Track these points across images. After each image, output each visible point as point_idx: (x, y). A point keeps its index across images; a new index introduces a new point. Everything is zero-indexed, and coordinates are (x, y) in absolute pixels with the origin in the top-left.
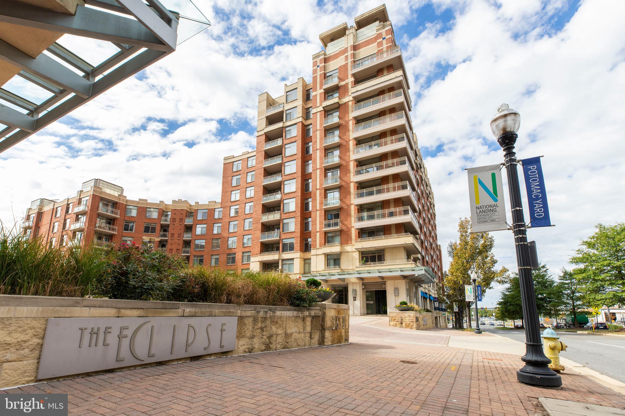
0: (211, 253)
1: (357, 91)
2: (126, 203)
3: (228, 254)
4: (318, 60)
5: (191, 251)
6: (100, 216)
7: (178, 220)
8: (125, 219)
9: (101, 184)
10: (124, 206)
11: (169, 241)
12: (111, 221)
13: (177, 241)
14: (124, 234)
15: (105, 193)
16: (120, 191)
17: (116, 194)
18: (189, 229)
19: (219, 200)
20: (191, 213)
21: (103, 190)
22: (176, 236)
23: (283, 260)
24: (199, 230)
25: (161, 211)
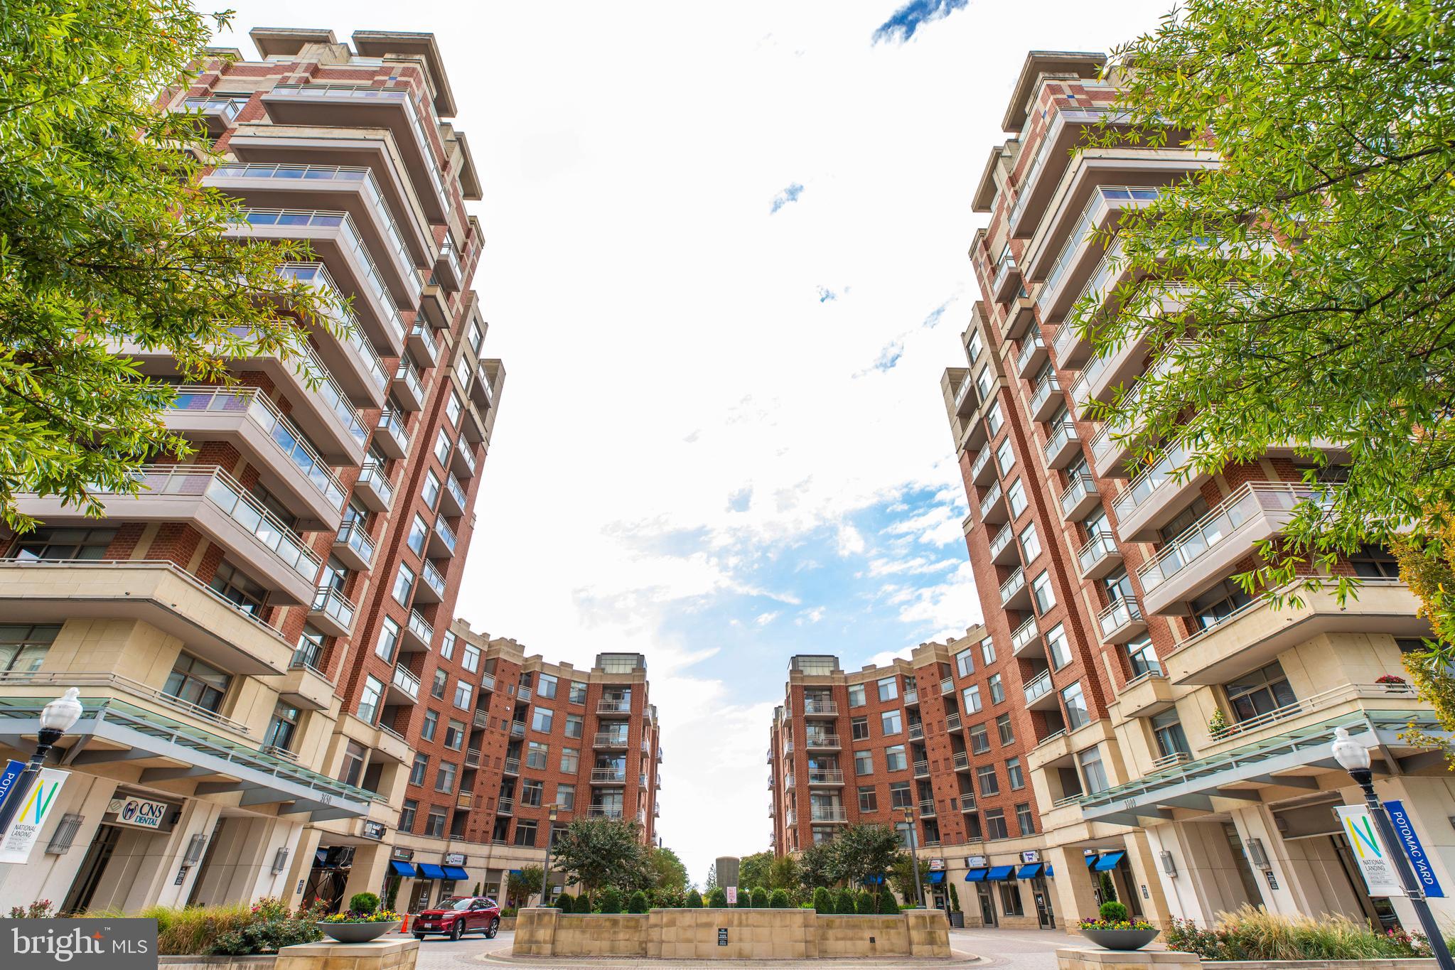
0: (1004, 756)
2: (846, 682)
4: (977, 252)
5: (974, 759)
6: (809, 721)
7: (929, 689)
8: (852, 716)
9: (800, 664)
10: (844, 691)
11: (928, 743)
12: (830, 725)
13: (941, 739)
14: (856, 748)
15: (809, 676)
16: (832, 664)
17: (826, 672)
18: (952, 703)
19: (981, 621)
20: (945, 668)
21: (806, 673)
22: (935, 727)
23: (1081, 753)
24: (971, 702)
25: (900, 680)
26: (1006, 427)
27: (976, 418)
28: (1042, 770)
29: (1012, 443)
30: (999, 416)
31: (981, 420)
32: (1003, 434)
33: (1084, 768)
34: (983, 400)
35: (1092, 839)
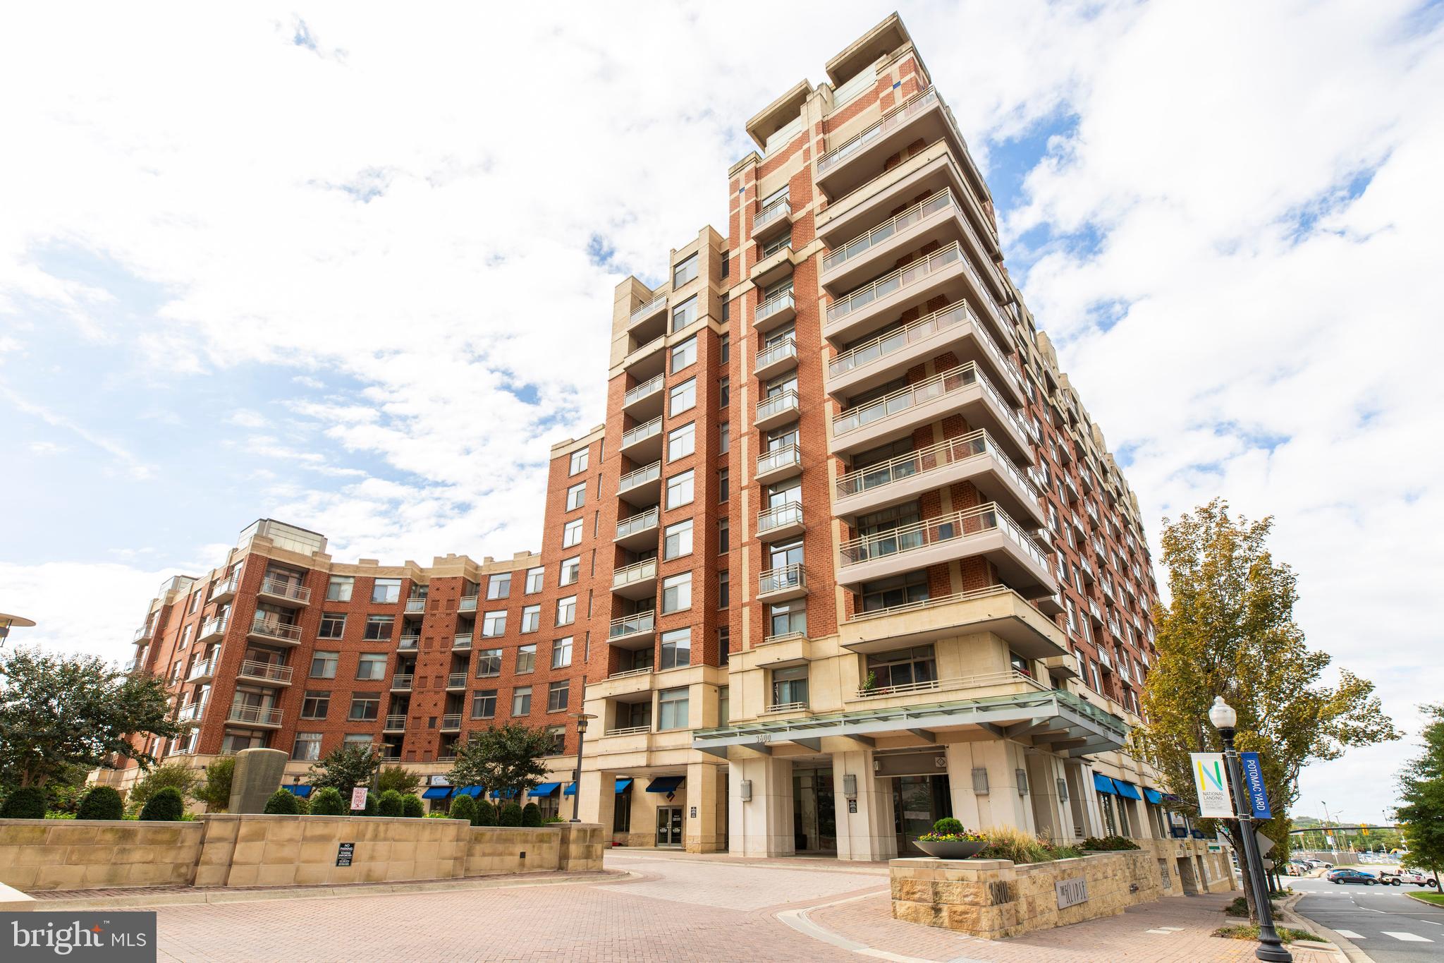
0: (515, 684)
1: (831, 220)
2: (330, 570)
3: (552, 684)
4: (741, 176)
5: (471, 681)
6: (263, 603)
7: (443, 603)
8: (325, 609)
9: (272, 531)
10: (324, 579)
11: (420, 657)
12: (290, 614)
13: (438, 655)
14: (318, 646)
15: (280, 549)
16: (318, 544)
17: (308, 551)
18: (467, 623)
19: (537, 549)
20: (473, 584)
21: (275, 544)
22: (437, 644)
23: (662, 692)
24: (492, 624)
25: (407, 585)
26: (697, 369)
27: (658, 344)
28: (604, 701)
29: (698, 388)
30: (692, 355)
31: (664, 348)
32: (689, 374)
33: (661, 705)
34: (673, 331)
35: (648, 766)
